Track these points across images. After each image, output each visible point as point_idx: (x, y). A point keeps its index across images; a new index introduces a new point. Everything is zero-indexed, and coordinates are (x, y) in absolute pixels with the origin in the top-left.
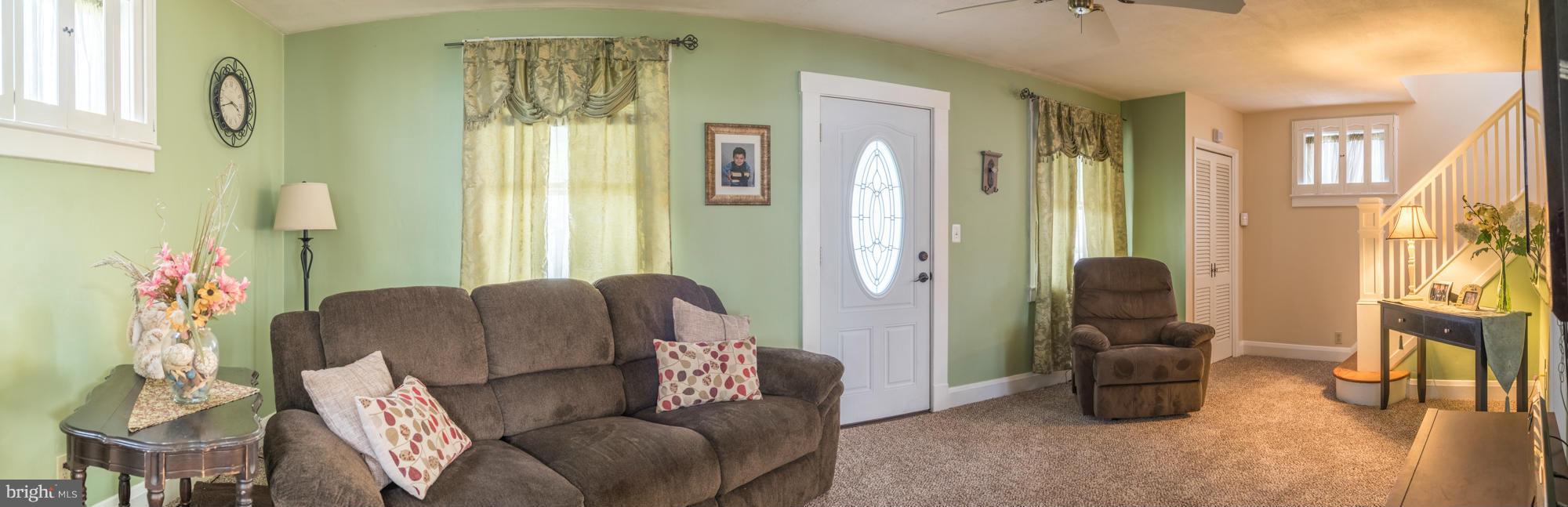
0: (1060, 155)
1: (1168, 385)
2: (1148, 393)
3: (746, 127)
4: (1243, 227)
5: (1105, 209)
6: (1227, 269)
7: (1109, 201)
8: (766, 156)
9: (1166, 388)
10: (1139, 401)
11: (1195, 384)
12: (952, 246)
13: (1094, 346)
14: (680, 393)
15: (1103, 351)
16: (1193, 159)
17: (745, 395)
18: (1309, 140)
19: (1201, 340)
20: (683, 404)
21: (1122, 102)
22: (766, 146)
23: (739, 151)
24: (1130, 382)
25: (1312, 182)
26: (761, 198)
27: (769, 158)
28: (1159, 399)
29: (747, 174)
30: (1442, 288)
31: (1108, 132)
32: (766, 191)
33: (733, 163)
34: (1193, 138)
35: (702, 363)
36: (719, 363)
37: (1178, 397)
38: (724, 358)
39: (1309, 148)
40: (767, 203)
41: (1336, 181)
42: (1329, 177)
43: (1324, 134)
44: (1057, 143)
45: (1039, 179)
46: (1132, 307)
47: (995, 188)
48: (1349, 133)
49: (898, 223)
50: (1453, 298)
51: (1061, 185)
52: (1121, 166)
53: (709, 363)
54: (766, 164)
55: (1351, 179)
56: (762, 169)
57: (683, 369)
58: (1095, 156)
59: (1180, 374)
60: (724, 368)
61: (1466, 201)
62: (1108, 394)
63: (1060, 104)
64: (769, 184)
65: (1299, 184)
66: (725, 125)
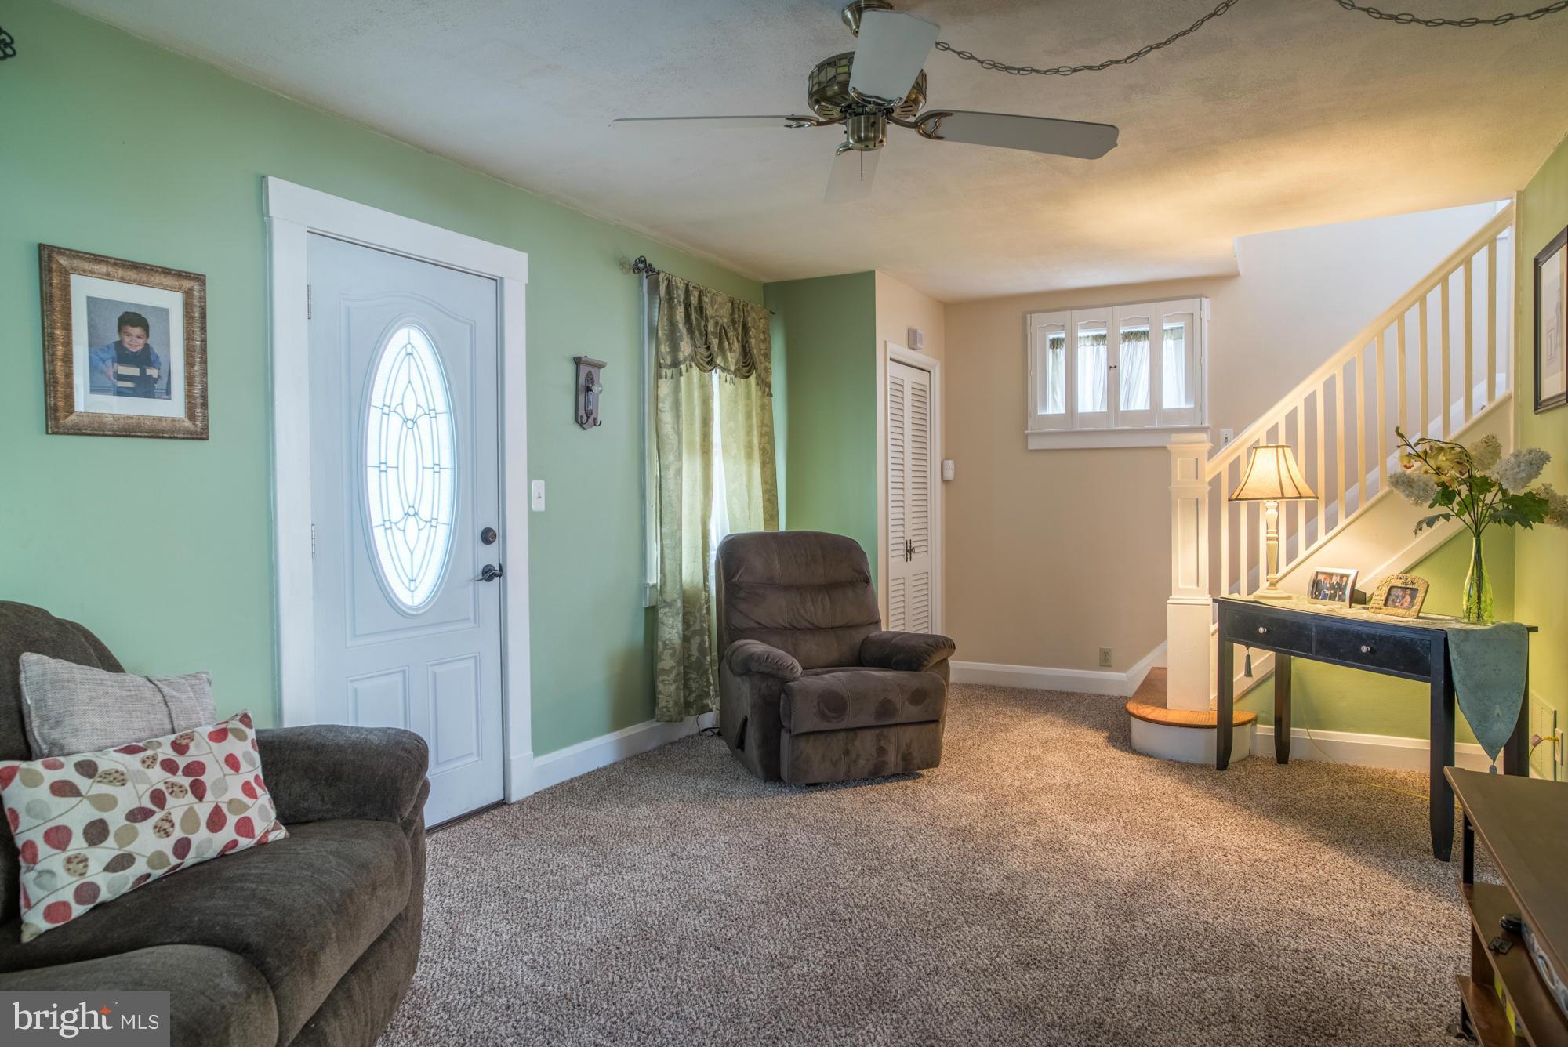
0: (691, 367)
1: (895, 729)
2: (866, 744)
3: (152, 269)
4: (945, 482)
5: (749, 456)
6: (924, 549)
7: (756, 441)
8: (197, 337)
9: (892, 733)
10: (853, 755)
11: (932, 726)
12: (532, 515)
13: (780, 673)
14: (95, 873)
15: (794, 679)
16: (886, 374)
17: (253, 836)
18: (1056, 343)
19: (936, 658)
20: (104, 896)
21: (766, 286)
22: (196, 316)
23: (132, 319)
24: (842, 725)
25: (1061, 410)
26: (188, 424)
27: (204, 341)
28: (881, 751)
29: (152, 372)
30: (1335, 580)
31: (752, 332)
32: (199, 410)
33: (119, 345)
34: (886, 342)
35: (144, 790)
36: (186, 782)
37: (909, 746)
38: (195, 769)
39: (1055, 355)
40: (201, 435)
41: (1101, 407)
42: (1091, 400)
43: (1081, 334)
44: (686, 348)
45: (660, 405)
46: (817, 610)
47: (595, 419)
48: (1122, 331)
49: (447, 477)
50: (1358, 598)
51: (691, 415)
52: (769, 386)
53: (162, 787)
54: (197, 354)
55: (1128, 403)
56: (189, 363)
57: (98, 815)
58: (737, 372)
59: (910, 711)
60: (198, 790)
61: (1402, 436)
62: (807, 747)
63: (687, 285)
64: (204, 396)
65: (1039, 413)
66: (97, 259)
